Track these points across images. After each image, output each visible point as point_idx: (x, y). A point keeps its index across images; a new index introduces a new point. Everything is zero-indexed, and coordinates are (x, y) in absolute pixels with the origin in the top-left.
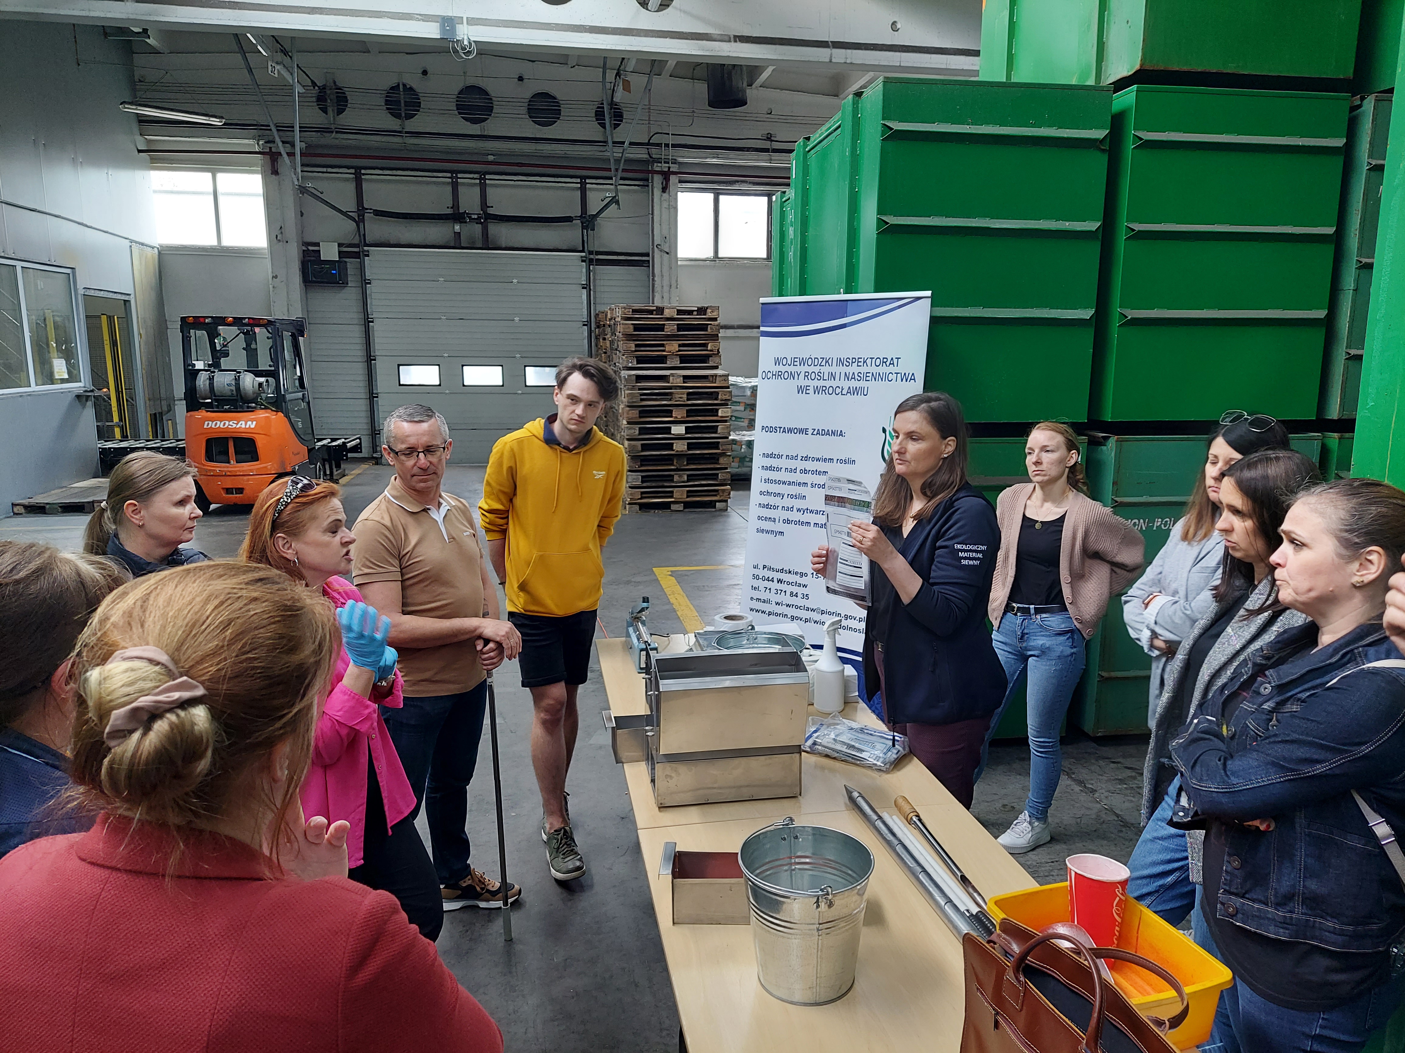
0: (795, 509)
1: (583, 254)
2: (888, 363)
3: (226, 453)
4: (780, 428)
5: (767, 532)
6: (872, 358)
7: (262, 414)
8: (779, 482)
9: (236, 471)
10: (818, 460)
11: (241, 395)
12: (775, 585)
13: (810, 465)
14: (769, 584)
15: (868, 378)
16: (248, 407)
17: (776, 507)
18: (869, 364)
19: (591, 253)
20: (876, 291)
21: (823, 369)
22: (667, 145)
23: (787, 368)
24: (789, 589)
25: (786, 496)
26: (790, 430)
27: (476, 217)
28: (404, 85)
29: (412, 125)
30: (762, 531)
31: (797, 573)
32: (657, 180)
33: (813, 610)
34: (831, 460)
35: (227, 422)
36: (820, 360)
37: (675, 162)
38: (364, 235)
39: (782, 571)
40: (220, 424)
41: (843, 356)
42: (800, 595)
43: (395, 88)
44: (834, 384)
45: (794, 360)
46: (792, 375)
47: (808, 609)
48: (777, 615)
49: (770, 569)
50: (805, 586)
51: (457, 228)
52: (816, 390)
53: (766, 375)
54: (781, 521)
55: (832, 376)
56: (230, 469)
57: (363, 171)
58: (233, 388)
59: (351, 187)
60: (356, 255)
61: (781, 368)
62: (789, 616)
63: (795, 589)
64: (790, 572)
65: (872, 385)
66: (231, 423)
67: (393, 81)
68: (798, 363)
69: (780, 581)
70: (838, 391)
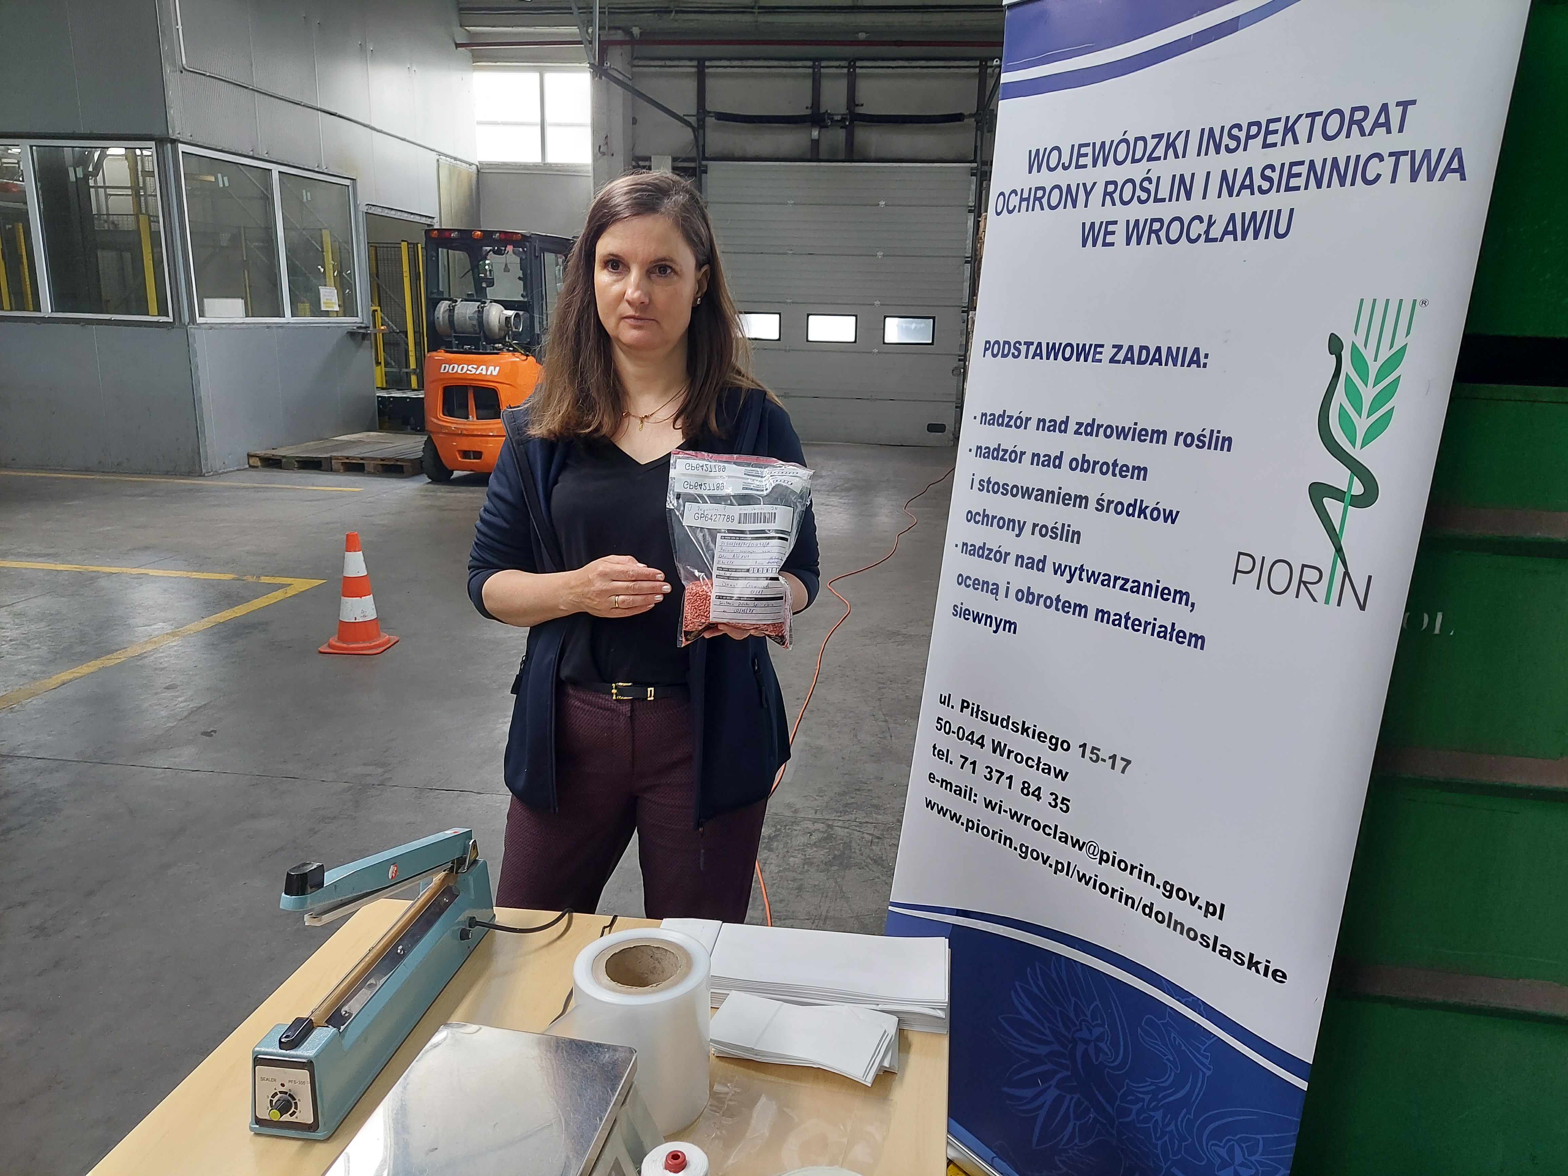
0: (1049, 567)
2: (1367, 125)
3: (466, 406)
4: (1028, 344)
5: (977, 618)
6: (1313, 116)
7: (508, 358)
8: (1016, 491)
9: (473, 430)
10: (1122, 433)
11: (484, 332)
12: (985, 757)
13: (1102, 449)
14: (973, 751)
15: (1293, 182)
16: (494, 348)
17: (1001, 557)
18: (1302, 134)
21: (1157, 169)
23: (1062, 178)
24: (1021, 773)
25: (1028, 528)
26: (1054, 351)
27: (839, 118)
30: (967, 615)
31: (1041, 736)
33: (1078, 844)
34: (1160, 435)
35: (466, 366)
36: (1151, 143)
38: (704, 146)
39: (1007, 723)
40: (458, 369)
41: (1219, 120)
42: (1045, 797)
44: (1184, 209)
45: (1078, 151)
46: (1070, 196)
47: (1065, 839)
48: (987, 832)
49: (977, 712)
50: (1061, 775)
51: (815, 134)
52: (1134, 234)
53: (1006, 203)
54: (1012, 593)
55: (1184, 186)
56: (468, 427)
57: (707, 63)
58: (475, 322)
59: (691, 85)
61: (1046, 179)
62: (1016, 844)
63: (1036, 778)
64: (1025, 730)
65: (1305, 200)
66: (470, 368)
68: (1088, 160)
69: (997, 747)
70: (1198, 229)
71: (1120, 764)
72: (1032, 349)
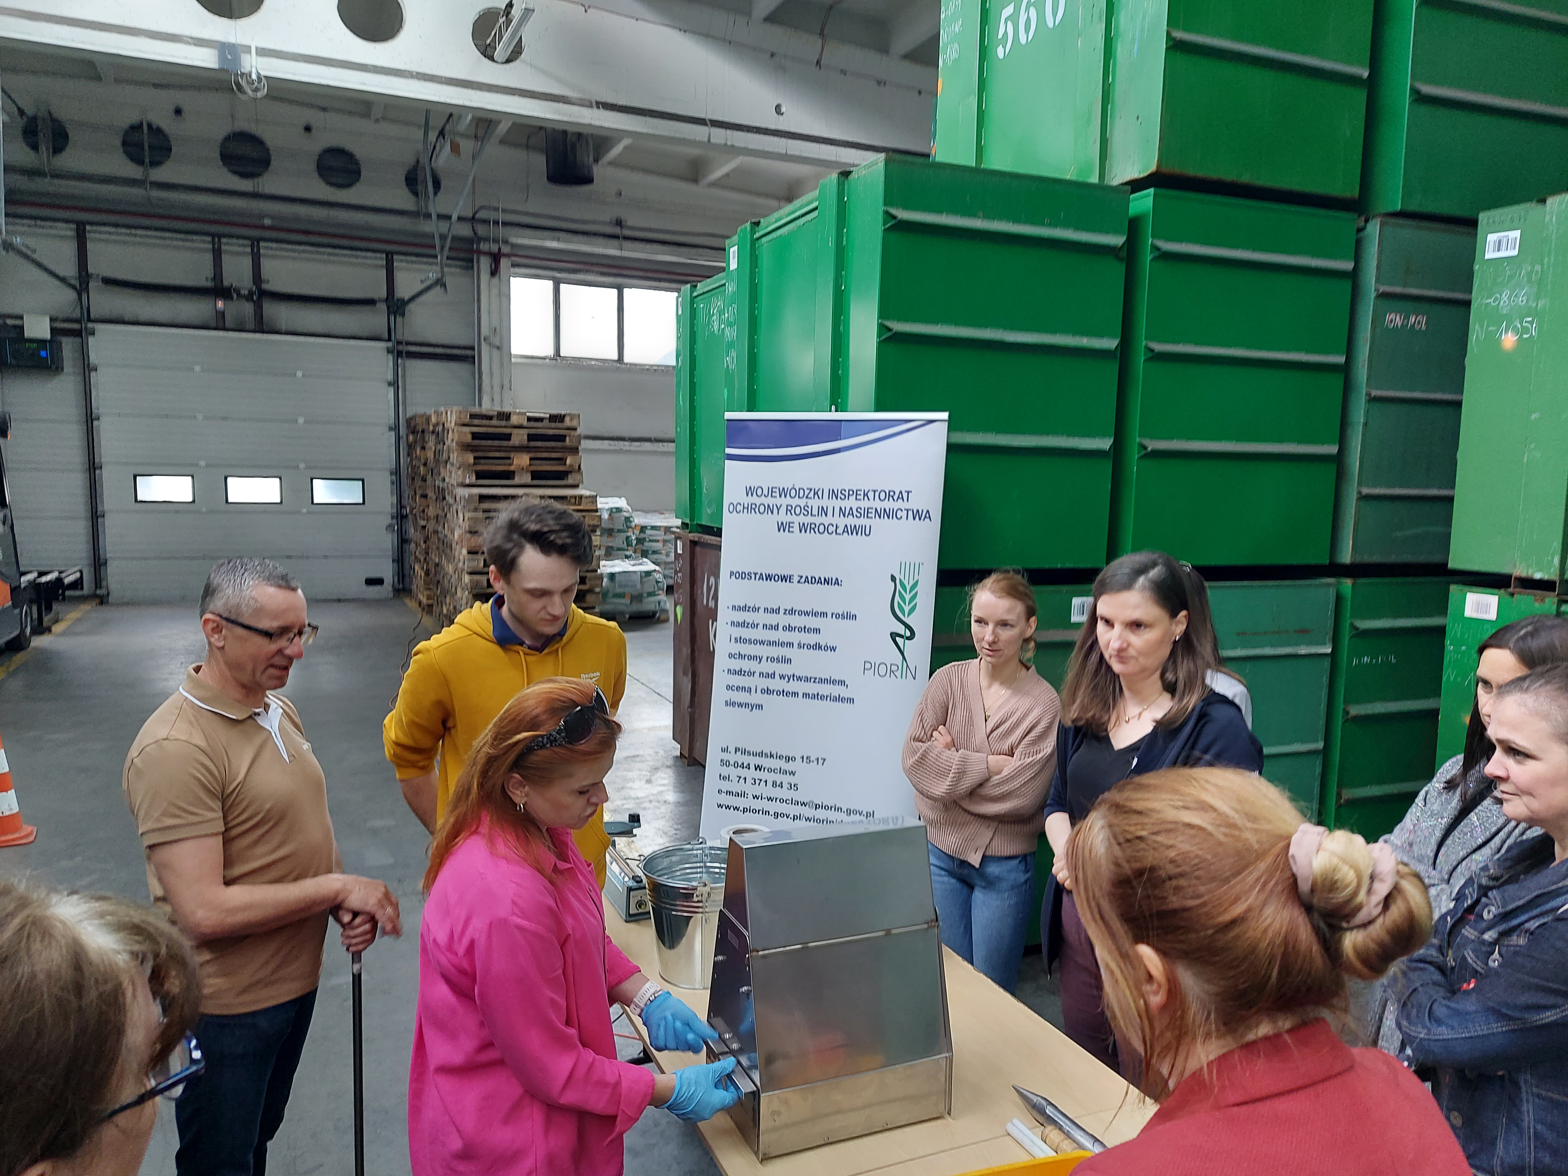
0: (777, 676)
1: (390, 344)
2: (896, 498)
4: (755, 574)
5: (740, 705)
6: (874, 491)
8: (756, 642)
10: (807, 614)
12: (752, 773)
13: (797, 621)
14: (743, 772)
15: (870, 515)
17: (751, 674)
18: (871, 497)
19: (399, 343)
20: (878, 410)
21: (810, 502)
22: (496, 223)
23: (763, 500)
24: (771, 777)
25: (764, 659)
26: (769, 577)
27: (246, 292)
28: (150, 126)
29: (160, 174)
30: (733, 704)
31: (780, 757)
32: (485, 263)
33: (803, 804)
34: (824, 614)
36: (807, 491)
37: (506, 242)
38: (88, 308)
39: (761, 754)
41: (836, 486)
42: (785, 785)
43: (136, 128)
44: (826, 520)
45: (771, 491)
46: (769, 509)
47: (797, 803)
48: (755, 811)
49: (744, 752)
50: (793, 773)
51: (220, 304)
52: (803, 528)
53: (733, 508)
54: (759, 691)
55: (823, 511)
57: (88, 228)
59: (70, 248)
60: (77, 333)
61: (755, 499)
62: (772, 813)
63: (779, 778)
64: (772, 756)
65: (876, 523)
67: (133, 117)
68: (777, 494)
69: (758, 768)
70: (831, 529)
71: (821, 761)
72: (758, 577)
